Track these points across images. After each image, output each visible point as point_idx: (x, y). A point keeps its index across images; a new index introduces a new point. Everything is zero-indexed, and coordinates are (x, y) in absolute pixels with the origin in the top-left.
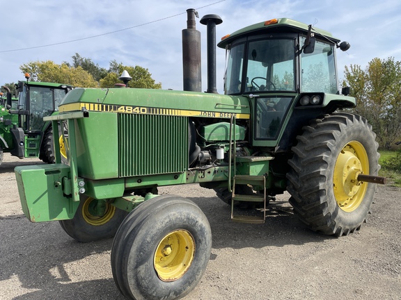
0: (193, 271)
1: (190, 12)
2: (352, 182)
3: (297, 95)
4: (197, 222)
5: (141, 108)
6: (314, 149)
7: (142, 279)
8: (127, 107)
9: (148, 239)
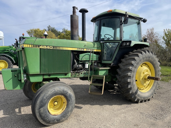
0: (66, 112)
1: (74, 8)
2: (145, 80)
3: (121, 42)
4: (68, 92)
5: (50, 47)
6: (127, 65)
7: (42, 113)
8: (44, 46)
9: (45, 98)
